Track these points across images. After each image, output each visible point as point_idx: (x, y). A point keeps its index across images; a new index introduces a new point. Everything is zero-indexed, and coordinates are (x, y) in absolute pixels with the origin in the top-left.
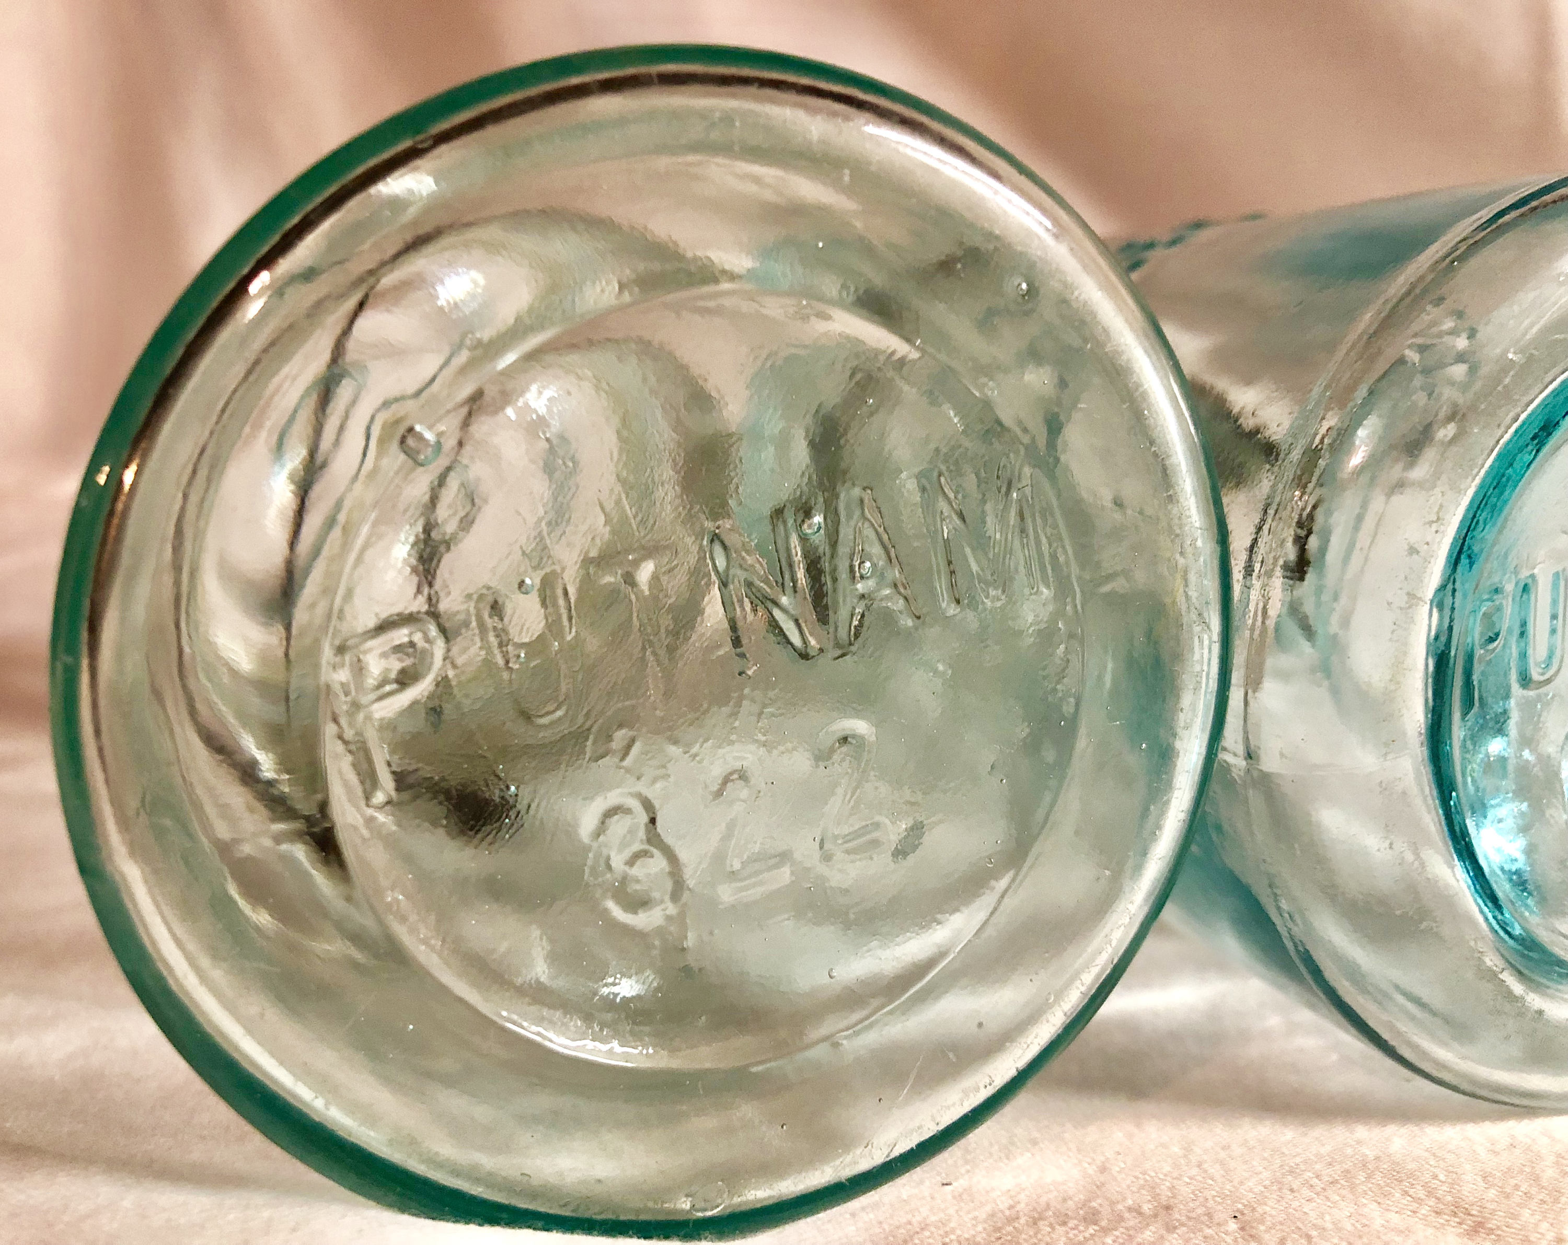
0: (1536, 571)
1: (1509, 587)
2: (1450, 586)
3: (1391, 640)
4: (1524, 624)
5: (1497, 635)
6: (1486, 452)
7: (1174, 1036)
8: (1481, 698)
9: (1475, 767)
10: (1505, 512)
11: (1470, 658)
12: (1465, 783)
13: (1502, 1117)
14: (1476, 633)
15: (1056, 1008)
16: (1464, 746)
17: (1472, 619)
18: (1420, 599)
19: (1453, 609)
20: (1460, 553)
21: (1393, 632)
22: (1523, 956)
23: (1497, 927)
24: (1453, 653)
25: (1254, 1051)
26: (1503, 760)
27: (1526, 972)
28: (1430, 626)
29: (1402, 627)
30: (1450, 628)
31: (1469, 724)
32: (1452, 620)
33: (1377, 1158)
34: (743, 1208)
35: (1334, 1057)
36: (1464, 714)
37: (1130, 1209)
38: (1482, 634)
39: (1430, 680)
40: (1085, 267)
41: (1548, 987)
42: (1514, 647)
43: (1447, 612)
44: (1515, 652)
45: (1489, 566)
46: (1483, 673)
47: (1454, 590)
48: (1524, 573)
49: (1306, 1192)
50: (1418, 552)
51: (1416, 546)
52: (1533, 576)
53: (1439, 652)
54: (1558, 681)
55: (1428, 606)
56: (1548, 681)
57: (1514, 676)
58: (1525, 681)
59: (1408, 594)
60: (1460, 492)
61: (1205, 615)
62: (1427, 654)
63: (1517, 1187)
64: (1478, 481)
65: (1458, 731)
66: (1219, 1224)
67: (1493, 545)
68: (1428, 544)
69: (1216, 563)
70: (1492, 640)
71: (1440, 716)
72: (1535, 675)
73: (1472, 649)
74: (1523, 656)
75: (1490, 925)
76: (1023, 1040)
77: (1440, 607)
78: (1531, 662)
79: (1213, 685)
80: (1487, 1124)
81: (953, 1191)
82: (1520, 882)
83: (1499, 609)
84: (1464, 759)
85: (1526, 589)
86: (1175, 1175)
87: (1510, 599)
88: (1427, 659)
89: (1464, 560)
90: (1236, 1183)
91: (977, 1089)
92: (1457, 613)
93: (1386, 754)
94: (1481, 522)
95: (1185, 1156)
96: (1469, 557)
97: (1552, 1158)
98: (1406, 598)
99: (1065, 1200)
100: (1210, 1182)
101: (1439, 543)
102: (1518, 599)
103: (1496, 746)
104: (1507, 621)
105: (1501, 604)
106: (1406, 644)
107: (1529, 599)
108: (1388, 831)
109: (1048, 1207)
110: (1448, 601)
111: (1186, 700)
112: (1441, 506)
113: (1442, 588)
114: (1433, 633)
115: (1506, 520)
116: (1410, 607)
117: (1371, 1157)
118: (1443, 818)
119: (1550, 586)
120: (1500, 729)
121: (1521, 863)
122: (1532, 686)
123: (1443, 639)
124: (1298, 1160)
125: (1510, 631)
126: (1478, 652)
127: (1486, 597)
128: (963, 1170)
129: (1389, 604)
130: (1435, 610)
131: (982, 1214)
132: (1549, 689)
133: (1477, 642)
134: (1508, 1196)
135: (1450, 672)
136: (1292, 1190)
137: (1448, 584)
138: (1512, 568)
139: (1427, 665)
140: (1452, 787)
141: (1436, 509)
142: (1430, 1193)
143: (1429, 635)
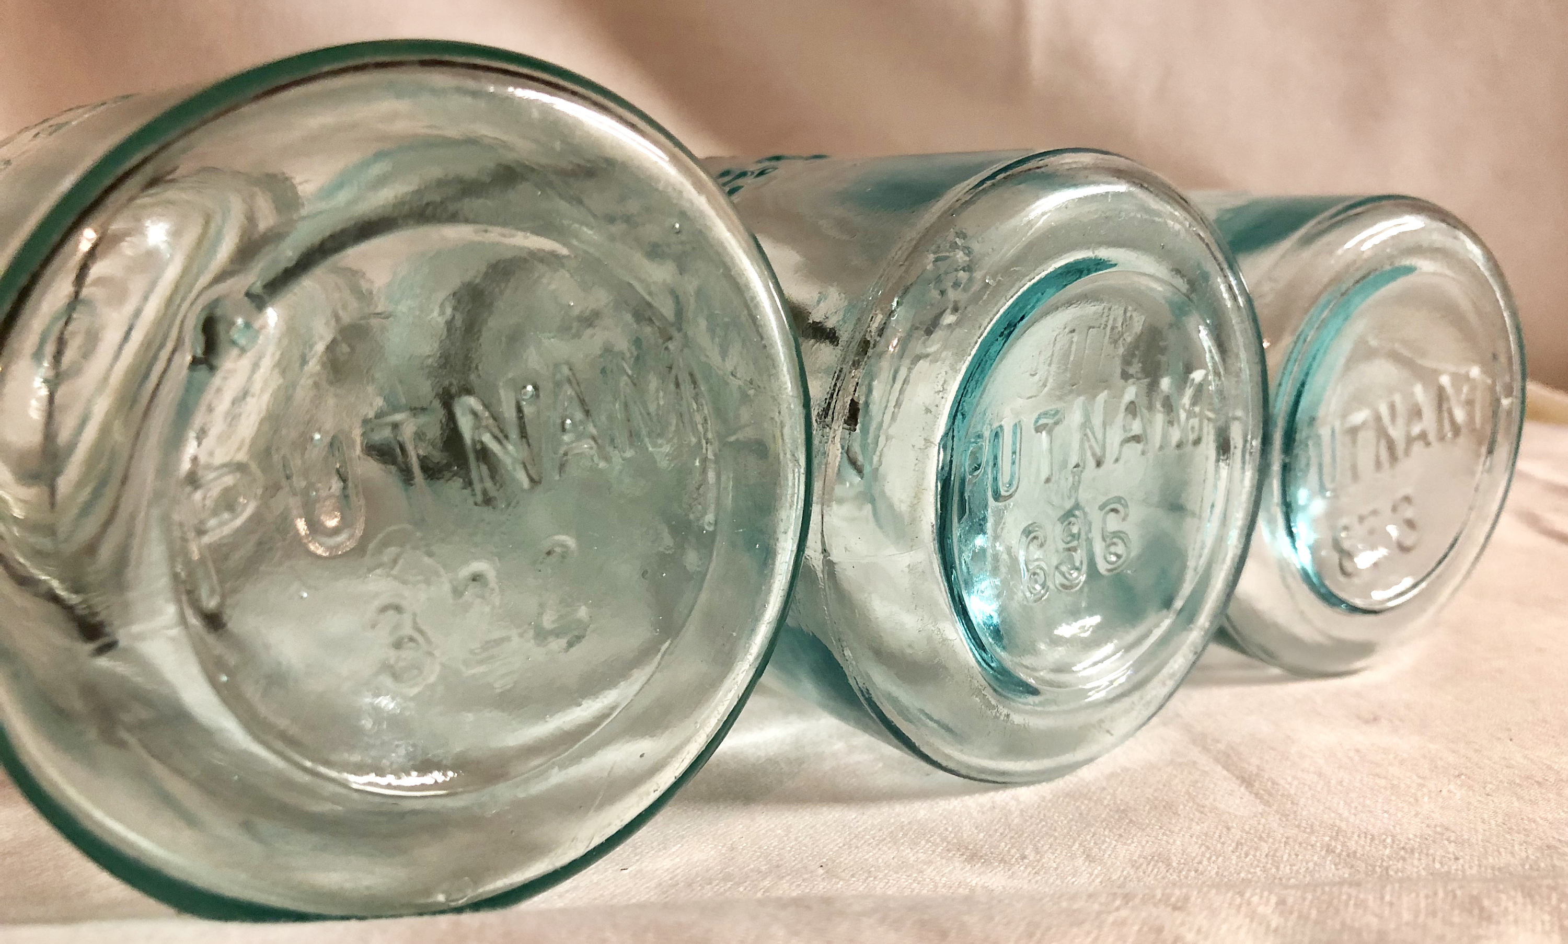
0: (1003, 423)
1: (987, 434)
2: (950, 434)
3: (914, 470)
4: (996, 458)
5: (979, 465)
6: (972, 345)
7: (772, 761)
8: (970, 509)
9: (967, 556)
10: (984, 383)
11: (963, 481)
12: (960, 564)
13: (987, 790)
14: (967, 465)
15: (701, 731)
16: (960, 541)
17: (964, 455)
18: (932, 443)
19: (952, 449)
20: (957, 411)
21: (916, 465)
22: (997, 679)
23: (980, 660)
24: (952, 479)
25: (827, 766)
26: (983, 550)
27: (999, 690)
28: (938, 461)
29: (921, 461)
30: (951, 462)
31: (963, 525)
32: (952, 456)
33: (909, 823)
34: (484, 897)
35: (880, 765)
36: (960, 520)
37: (752, 870)
38: (970, 465)
39: (939, 496)
40: (718, 215)
41: (1013, 700)
42: (990, 475)
43: (949, 451)
44: (990, 476)
45: (974, 420)
46: (971, 491)
47: (953, 437)
48: (996, 425)
49: (866, 848)
50: (931, 412)
51: (930, 408)
52: (1001, 426)
53: (944, 478)
54: (1017, 495)
55: (937, 448)
56: (1011, 496)
57: (990, 494)
58: (997, 496)
59: (925, 439)
60: (957, 371)
61: (796, 455)
62: (937, 479)
63: (996, 831)
64: (967, 363)
65: (957, 531)
66: (812, 872)
67: (977, 405)
68: (937, 406)
69: (803, 421)
70: (976, 469)
71: (945, 521)
72: (1003, 493)
73: (964, 477)
74: (995, 479)
75: (976, 659)
76: (679, 756)
77: (945, 448)
78: (1000, 484)
79: (801, 504)
80: (977, 795)
81: (629, 873)
82: (997, 633)
83: (981, 448)
84: (960, 548)
85: (997, 435)
86: (781, 846)
87: (987, 441)
88: (937, 482)
89: (959, 416)
90: (821, 846)
91: (648, 794)
92: (955, 454)
93: (912, 546)
94: (970, 391)
95: (786, 835)
96: (963, 415)
97: (1018, 812)
98: (923, 442)
99: (707, 871)
100: (804, 848)
101: (944, 405)
102: (992, 441)
103: (980, 541)
104: (986, 456)
105: (982, 445)
106: (923, 473)
107: (998, 442)
108: (914, 598)
109: (697, 875)
110: (950, 443)
111: (783, 514)
112: (945, 381)
113: (946, 434)
114: (940, 465)
115: (985, 389)
116: (926, 448)
117: (906, 823)
118: (947, 588)
119: (1011, 433)
120: (982, 530)
121: (996, 620)
122: (1001, 499)
123: (947, 469)
124: (860, 829)
125: (987, 462)
126: (969, 477)
127: (973, 440)
128: (634, 860)
129: (913, 446)
130: (941, 450)
131: (652, 884)
132: (1011, 502)
133: (967, 470)
134: (990, 836)
135: (951, 491)
136: (857, 847)
137: (950, 433)
138: (988, 422)
139: (937, 486)
140: (953, 567)
141: (941, 383)
142: (943, 840)
143: (938, 466)
